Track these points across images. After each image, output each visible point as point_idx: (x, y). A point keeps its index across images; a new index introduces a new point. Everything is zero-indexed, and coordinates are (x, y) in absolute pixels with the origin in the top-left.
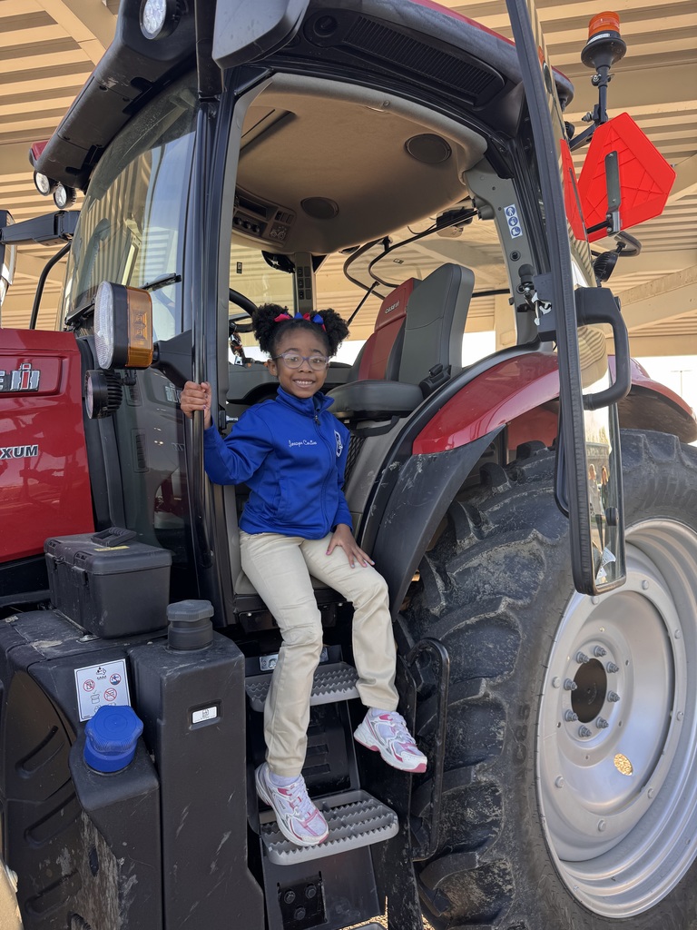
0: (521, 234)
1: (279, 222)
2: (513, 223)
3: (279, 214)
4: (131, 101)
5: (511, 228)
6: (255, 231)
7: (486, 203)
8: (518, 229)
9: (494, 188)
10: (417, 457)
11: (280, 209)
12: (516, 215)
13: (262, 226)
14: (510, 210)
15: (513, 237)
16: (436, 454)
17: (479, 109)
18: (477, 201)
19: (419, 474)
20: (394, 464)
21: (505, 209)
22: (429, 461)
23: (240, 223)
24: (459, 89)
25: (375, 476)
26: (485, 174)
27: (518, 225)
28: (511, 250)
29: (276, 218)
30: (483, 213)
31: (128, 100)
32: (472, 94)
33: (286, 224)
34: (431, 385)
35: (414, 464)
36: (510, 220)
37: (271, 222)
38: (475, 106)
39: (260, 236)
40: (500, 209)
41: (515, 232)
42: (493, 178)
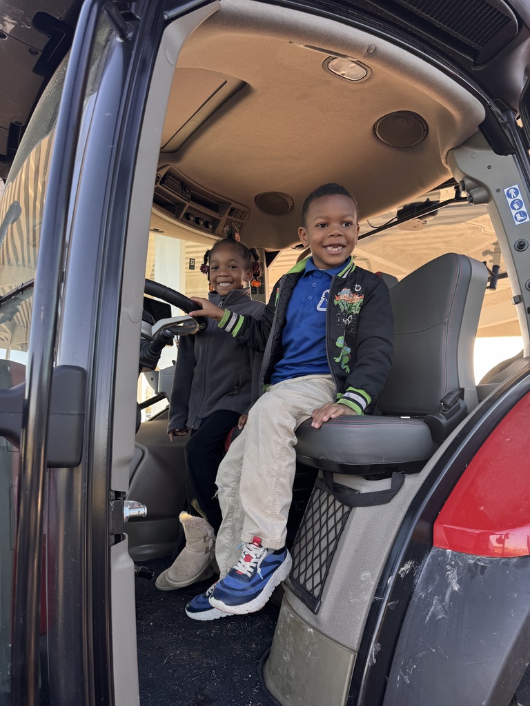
0: (528, 219)
1: (232, 218)
2: (516, 206)
3: (232, 210)
4: (40, 53)
5: (514, 212)
6: (207, 227)
7: (479, 184)
8: (523, 214)
9: (489, 167)
10: (444, 553)
11: (234, 205)
12: (520, 197)
13: (215, 222)
14: (512, 192)
15: (517, 223)
16: (483, 560)
17: (479, 69)
18: (468, 182)
19: (453, 592)
20: (407, 567)
21: (506, 191)
22: (472, 572)
23: (192, 219)
24: (460, 37)
25: (373, 583)
26: (477, 151)
27: (524, 209)
28: (515, 240)
29: (230, 214)
30: (475, 196)
31: (37, 53)
32: (474, 45)
33: (240, 221)
34: (444, 421)
35: (439, 568)
36: (513, 203)
37: (224, 218)
38: (475, 65)
39: (213, 232)
40: (498, 191)
41: (519, 217)
42: (489, 156)
